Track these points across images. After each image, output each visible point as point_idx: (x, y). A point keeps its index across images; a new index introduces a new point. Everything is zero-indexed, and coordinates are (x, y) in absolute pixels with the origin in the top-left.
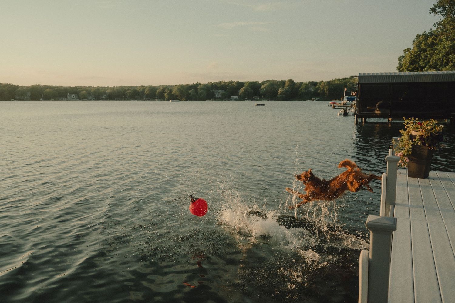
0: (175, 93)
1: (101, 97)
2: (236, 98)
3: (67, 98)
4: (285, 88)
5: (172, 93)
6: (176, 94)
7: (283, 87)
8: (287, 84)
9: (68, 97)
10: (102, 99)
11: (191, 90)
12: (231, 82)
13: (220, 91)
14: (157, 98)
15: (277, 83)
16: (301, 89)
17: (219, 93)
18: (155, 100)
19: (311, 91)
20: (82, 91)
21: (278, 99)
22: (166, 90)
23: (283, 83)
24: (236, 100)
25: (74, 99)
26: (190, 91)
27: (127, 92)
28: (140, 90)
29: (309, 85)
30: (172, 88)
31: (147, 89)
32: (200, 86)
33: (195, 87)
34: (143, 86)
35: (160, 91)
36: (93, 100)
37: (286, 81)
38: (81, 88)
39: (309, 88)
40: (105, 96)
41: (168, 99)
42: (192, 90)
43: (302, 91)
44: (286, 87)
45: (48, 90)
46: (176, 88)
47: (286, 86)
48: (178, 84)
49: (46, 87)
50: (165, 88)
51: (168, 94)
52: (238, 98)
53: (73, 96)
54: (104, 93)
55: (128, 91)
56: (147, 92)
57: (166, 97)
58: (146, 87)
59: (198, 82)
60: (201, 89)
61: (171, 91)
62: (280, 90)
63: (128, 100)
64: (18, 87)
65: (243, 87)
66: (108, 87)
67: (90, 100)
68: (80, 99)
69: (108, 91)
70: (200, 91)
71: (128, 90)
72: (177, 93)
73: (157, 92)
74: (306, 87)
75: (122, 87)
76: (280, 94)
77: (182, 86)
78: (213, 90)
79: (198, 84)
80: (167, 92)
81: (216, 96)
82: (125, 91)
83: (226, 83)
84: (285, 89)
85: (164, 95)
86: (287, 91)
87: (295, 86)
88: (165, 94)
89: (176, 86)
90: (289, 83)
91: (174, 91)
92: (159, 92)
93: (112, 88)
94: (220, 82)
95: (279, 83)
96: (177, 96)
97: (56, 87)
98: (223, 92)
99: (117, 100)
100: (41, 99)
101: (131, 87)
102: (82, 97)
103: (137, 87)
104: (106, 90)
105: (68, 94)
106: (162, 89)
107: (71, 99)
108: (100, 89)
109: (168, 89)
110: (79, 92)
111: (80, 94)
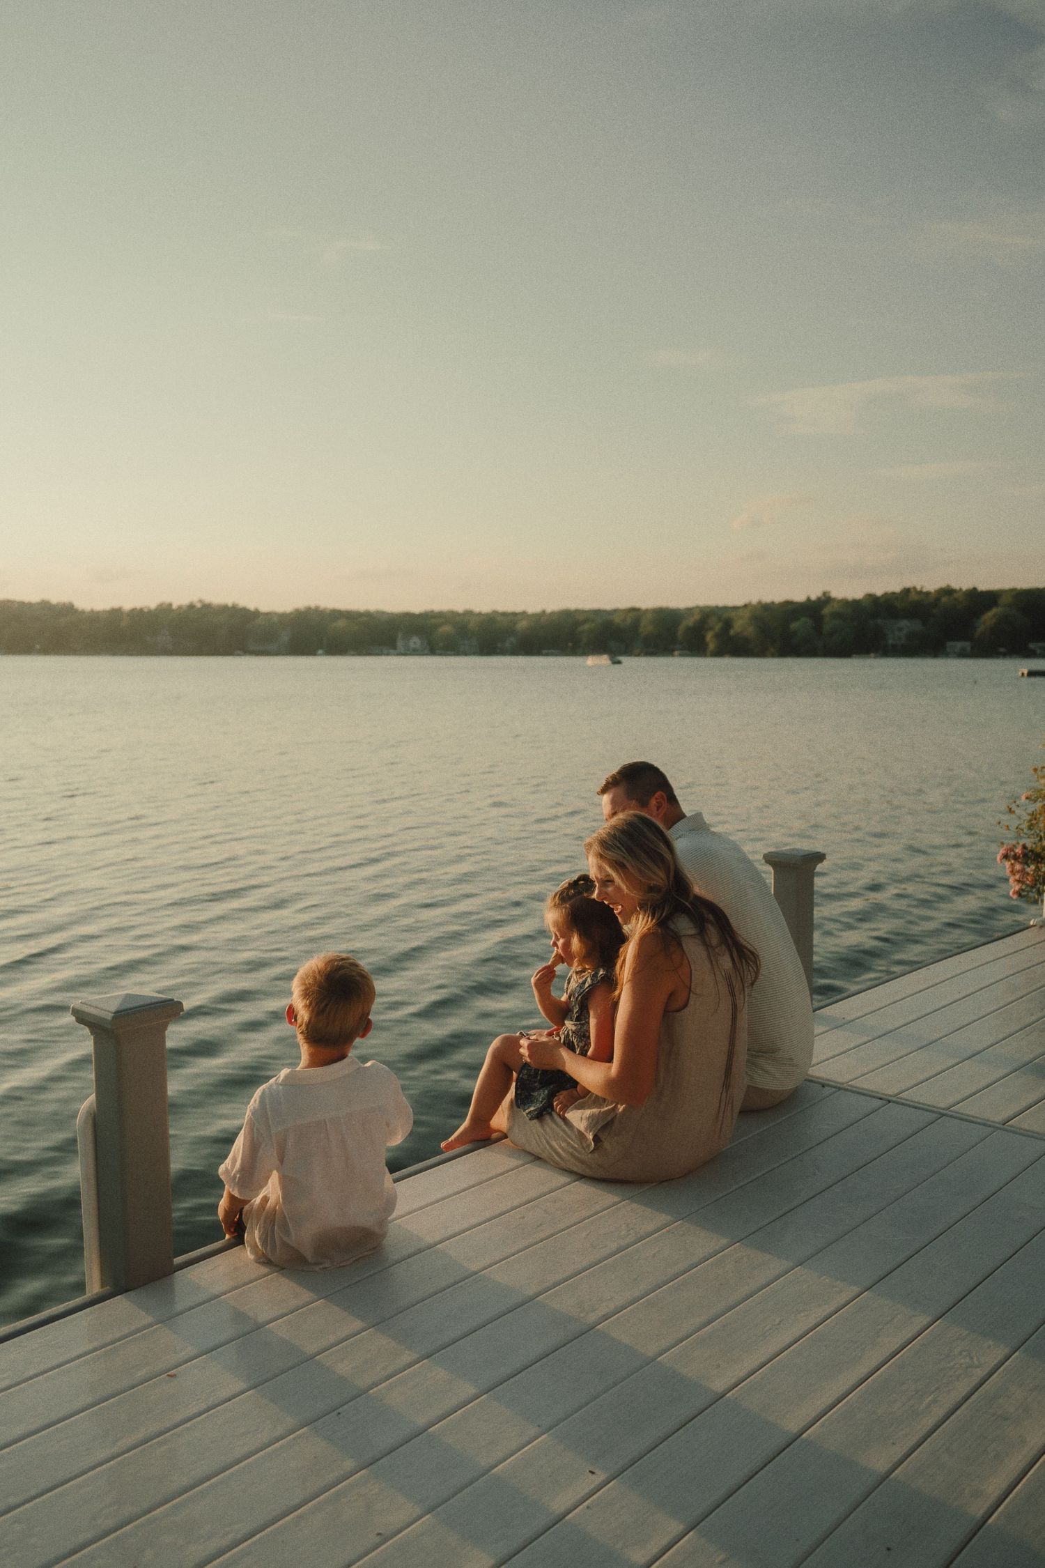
0: (741, 633)
1: (499, 645)
2: (963, 649)
3: (394, 647)
5: (732, 632)
6: (745, 634)
9: (400, 643)
10: (503, 652)
11: (797, 619)
12: (948, 591)
13: (904, 623)
14: (680, 647)
17: (900, 629)
18: (673, 656)
20: (440, 625)
22: (712, 621)
24: (963, 655)
25: (415, 652)
26: (794, 626)
27: (581, 629)
28: (624, 620)
30: (733, 614)
31: (649, 617)
32: (833, 606)
33: (814, 609)
34: (634, 610)
35: (691, 625)
36: (474, 654)
38: (440, 615)
40: (511, 643)
41: (719, 653)
42: (804, 619)
45: (341, 623)
46: (747, 614)
48: (754, 601)
49: (337, 614)
50: (708, 614)
51: (717, 636)
52: (972, 648)
53: (415, 641)
54: (509, 632)
55: (586, 627)
56: (646, 628)
57: (712, 646)
58: (645, 611)
59: (824, 594)
60: (836, 615)
61: (728, 624)
63: (584, 654)
64: (256, 613)
65: (994, 610)
66: (524, 613)
67: (466, 654)
68: (433, 650)
69: (522, 625)
70: (828, 626)
71: (586, 621)
72: (750, 631)
73: (681, 629)
75: (567, 614)
77: (767, 608)
78: (879, 621)
79: (826, 600)
80: (711, 629)
81: (890, 642)
82: (577, 624)
83: (928, 594)
85: (703, 637)
88: (709, 636)
89: (745, 606)
91: (738, 626)
92: (688, 629)
93: (534, 615)
94: (907, 591)
96: (747, 642)
97: (367, 614)
98: (916, 626)
99: (547, 655)
100: (320, 652)
101: (597, 612)
102: (441, 645)
103: (615, 611)
104: (515, 624)
105: (400, 635)
106: (697, 617)
107: (408, 652)
108: (499, 618)
109: (720, 619)
110: (433, 629)
111: (436, 636)
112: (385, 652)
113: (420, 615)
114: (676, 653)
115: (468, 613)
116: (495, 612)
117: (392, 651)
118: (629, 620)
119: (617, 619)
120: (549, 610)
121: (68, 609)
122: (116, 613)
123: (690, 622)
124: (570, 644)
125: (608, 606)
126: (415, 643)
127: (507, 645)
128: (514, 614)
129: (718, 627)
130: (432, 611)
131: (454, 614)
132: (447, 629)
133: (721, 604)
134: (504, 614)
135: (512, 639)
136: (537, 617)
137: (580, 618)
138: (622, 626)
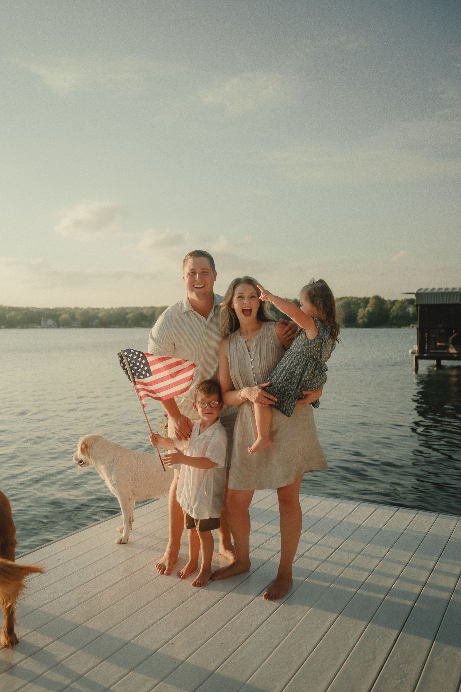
1: (91, 323)
3: (40, 324)
4: (367, 309)
7: (365, 307)
8: (371, 302)
9: (42, 323)
10: (92, 327)
15: (357, 301)
16: (394, 311)
19: (409, 313)
20: (62, 314)
21: (358, 326)
23: (366, 301)
25: (50, 327)
27: (128, 316)
28: (148, 312)
29: (407, 304)
34: (152, 307)
36: (79, 327)
37: (369, 298)
38: (63, 310)
39: (405, 308)
43: (395, 314)
44: (369, 308)
45: (14, 313)
47: (369, 305)
49: (11, 309)
53: (50, 322)
54: (95, 317)
55: (130, 316)
62: (361, 312)
63: (129, 327)
66: (103, 308)
67: (74, 327)
68: (58, 326)
69: (102, 314)
71: (131, 312)
74: (401, 306)
75: (123, 309)
76: (361, 318)
82: (127, 314)
84: (368, 311)
86: (370, 314)
87: (385, 307)
90: (374, 300)
95: (359, 301)
97: (28, 309)
99: (113, 328)
101: (137, 309)
102: (62, 323)
103: (145, 308)
104: (99, 313)
105: (42, 319)
107: (47, 327)
108: (91, 311)
110: (59, 316)
111: (60, 319)
112: (35, 326)
113: (53, 310)
115: (77, 308)
116: (89, 308)
117: (39, 326)
118: (150, 312)
119: (145, 311)
120: (114, 307)
124: (123, 323)
126: (50, 323)
127: (94, 323)
128: (98, 309)
130: (59, 308)
131: (70, 309)
132: (64, 316)
134: (93, 309)
135: (97, 321)
136: (109, 310)
137: (128, 311)
138: (147, 315)
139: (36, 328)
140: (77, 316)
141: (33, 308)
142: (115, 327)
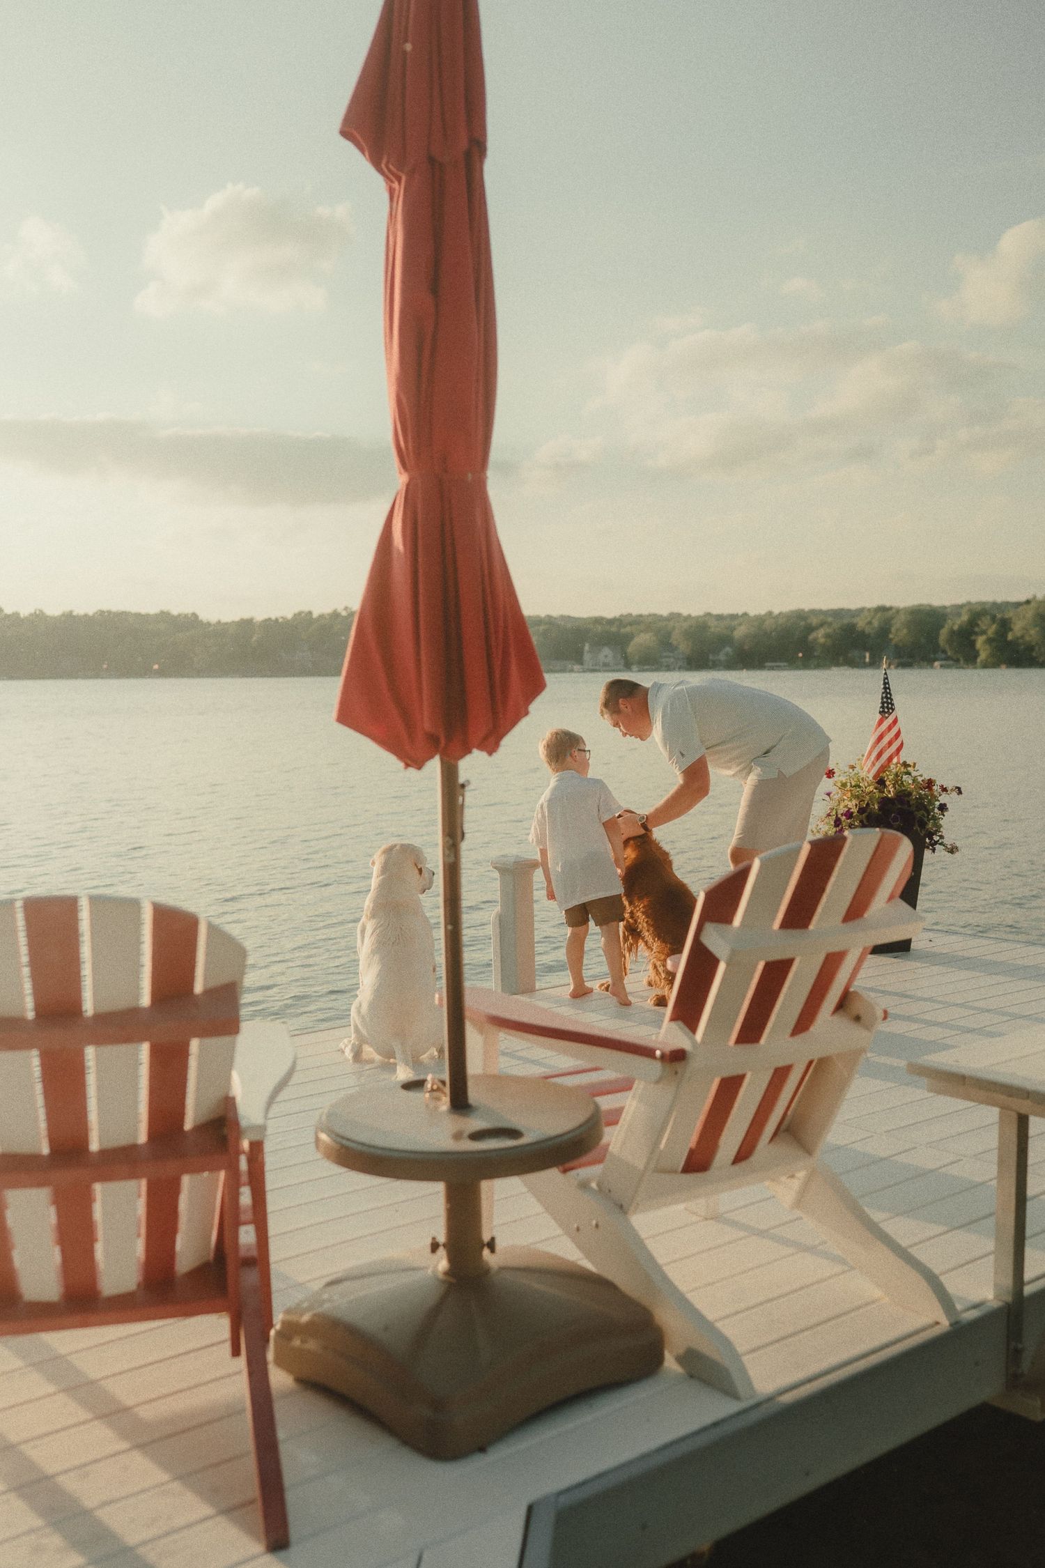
0: (1022, 637)
1: (711, 657)
3: (580, 661)
5: (1010, 637)
6: (1027, 638)
9: (587, 657)
10: (716, 665)
14: (943, 656)
18: (932, 667)
20: (638, 632)
22: (985, 622)
25: (606, 668)
27: (814, 635)
28: (870, 623)
30: (1010, 614)
31: (903, 617)
34: (882, 609)
35: (956, 627)
36: (680, 668)
38: (638, 622)
40: (727, 654)
41: (992, 664)
46: (1029, 613)
50: (979, 614)
51: (989, 641)
53: (606, 653)
54: (724, 640)
55: (821, 632)
56: (899, 633)
57: (984, 655)
58: (898, 611)
61: (1005, 625)
63: (818, 667)
67: (668, 669)
68: (628, 666)
69: (740, 633)
71: (822, 625)
72: (1033, 634)
73: (944, 633)
75: (800, 615)
80: (984, 632)
82: (810, 629)
85: (973, 643)
88: (980, 641)
89: (1028, 602)
91: (1018, 628)
92: (953, 632)
96: (1030, 648)
99: (772, 668)
101: (838, 613)
102: (637, 658)
103: (861, 610)
104: (733, 629)
105: (587, 647)
106: (965, 618)
107: (597, 668)
108: (712, 623)
109: (993, 618)
110: (628, 638)
111: (630, 649)
112: (569, 667)
113: (611, 622)
114: (937, 664)
115: (675, 617)
117: (576, 667)
118: (876, 623)
119: (861, 623)
120: (776, 611)
121: (191, 622)
122: (246, 625)
123: (956, 623)
124: (800, 655)
125: (853, 605)
126: (606, 656)
127: (722, 657)
128: (733, 617)
129: (992, 630)
130: (630, 616)
131: (657, 618)
132: (643, 639)
133: (999, 600)
134: (720, 618)
135: (728, 649)
136: (760, 619)
137: (814, 621)
138: (868, 630)
139: (572, 671)
140: (676, 638)
141: (563, 617)
142: (779, 668)
